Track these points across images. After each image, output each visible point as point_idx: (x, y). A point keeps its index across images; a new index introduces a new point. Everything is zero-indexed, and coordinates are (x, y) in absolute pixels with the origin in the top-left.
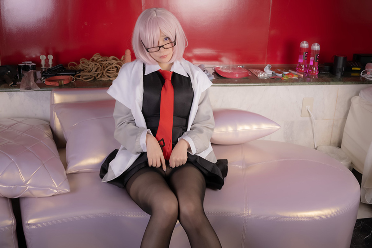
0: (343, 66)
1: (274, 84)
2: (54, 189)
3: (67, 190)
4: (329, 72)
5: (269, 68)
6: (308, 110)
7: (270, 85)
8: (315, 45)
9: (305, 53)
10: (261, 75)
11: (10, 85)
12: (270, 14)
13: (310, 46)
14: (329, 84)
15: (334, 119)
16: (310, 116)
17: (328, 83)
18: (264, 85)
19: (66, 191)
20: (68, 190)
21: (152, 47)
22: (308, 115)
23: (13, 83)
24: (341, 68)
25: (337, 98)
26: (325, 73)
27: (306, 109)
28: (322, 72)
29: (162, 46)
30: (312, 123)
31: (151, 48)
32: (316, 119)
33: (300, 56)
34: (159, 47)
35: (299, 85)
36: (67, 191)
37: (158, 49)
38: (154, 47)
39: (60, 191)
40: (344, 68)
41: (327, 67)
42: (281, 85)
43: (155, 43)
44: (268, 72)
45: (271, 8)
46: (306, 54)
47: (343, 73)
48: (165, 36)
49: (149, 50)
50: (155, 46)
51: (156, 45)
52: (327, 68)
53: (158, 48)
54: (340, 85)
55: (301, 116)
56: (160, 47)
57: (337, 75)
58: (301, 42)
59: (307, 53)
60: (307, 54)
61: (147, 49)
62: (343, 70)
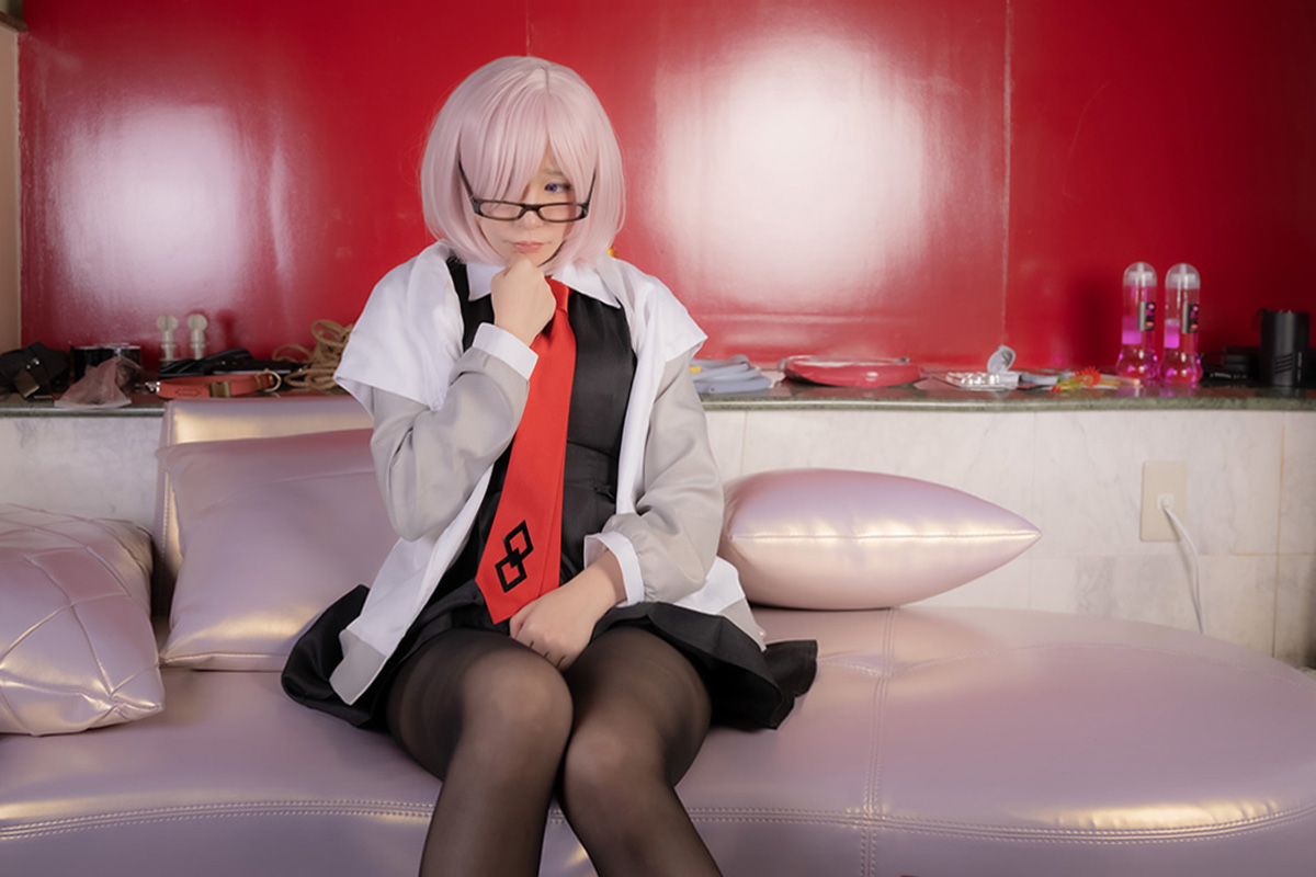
0: (1297, 345)
1: (1022, 405)
2: (101, 698)
3: (148, 704)
4: (1244, 377)
5: (1007, 363)
6: (1169, 511)
7: (1005, 410)
8: (1178, 271)
9: (1143, 305)
10: (972, 381)
11: (26, 395)
12: (1007, 181)
13: (1161, 278)
14: (1244, 408)
15: (1278, 554)
16: (1177, 537)
17: (1238, 402)
18: (982, 410)
19: (144, 707)
20: (152, 705)
21: (499, 199)
22: (1168, 530)
23: (37, 388)
24: (1291, 355)
25: (1282, 464)
26: (1228, 376)
27: (1159, 507)
28: (1217, 374)
29: (536, 208)
30: (1188, 568)
31: (492, 202)
32: (1204, 551)
33: (1125, 321)
34: (523, 206)
35: (1123, 408)
36: (150, 708)
37: (518, 214)
38: (505, 202)
39: (122, 706)
40: (1300, 355)
41: (1238, 361)
42: (1049, 409)
43: (510, 189)
44: (999, 374)
45: (1008, 161)
46: (1147, 307)
47: (1299, 376)
48: (560, 174)
49: (484, 208)
50: (508, 199)
51: (514, 196)
52: (1236, 363)
53: (520, 208)
54: (1288, 415)
55: (1141, 539)
56: (526, 208)
57: (1277, 382)
58: (1127, 266)
59: (1151, 307)
60: (1153, 311)
61: (477, 203)
62: (1300, 364)
